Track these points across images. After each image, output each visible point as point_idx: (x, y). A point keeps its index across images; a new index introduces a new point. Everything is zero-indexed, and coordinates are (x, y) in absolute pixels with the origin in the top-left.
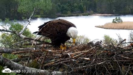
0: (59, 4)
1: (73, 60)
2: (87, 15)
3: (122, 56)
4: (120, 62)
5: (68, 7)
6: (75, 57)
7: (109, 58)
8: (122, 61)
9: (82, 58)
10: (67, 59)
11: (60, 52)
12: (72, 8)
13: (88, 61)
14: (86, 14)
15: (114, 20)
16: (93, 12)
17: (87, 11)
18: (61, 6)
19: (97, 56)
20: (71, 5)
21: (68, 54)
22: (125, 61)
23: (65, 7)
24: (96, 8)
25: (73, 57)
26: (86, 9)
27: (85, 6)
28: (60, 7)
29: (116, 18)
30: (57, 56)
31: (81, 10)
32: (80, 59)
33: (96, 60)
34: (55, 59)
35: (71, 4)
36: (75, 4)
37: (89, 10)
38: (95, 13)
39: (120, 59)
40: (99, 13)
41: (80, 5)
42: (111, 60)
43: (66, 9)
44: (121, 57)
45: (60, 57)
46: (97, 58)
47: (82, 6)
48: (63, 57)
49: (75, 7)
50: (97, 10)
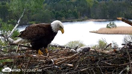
0: (54, 10)
1: (56, 67)
2: (82, 21)
3: (106, 62)
4: (104, 68)
5: (62, 13)
6: (59, 64)
7: (93, 64)
8: (105, 67)
9: (65, 64)
10: (50, 65)
11: (44, 58)
12: (67, 14)
13: (71, 67)
14: (80, 19)
15: (108, 25)
16: (87, 17)
17: (82, 17)
18: (56, 12)
19: (80, 63)
20: (65, 12)
21: (52, 60)
22: (109, 67)
23: (60, 13)
24: (90, 13)
25: (57, 63)
26: (81, 15)
27: (79, 12)
28: (54, 13)
29: (110, 23)
30: (41, 62)
31: (75, 16)
32: (63, 65)
33: (79, 66)
34: (40, 64)
35: (65, 10)
36: (69, 10)
37: (83, 16)
38: (89, 18)
39: (104, 65)
40: (94, 19)
41: (74, 11)
42: (95, 66)
43: (60, 15)
44: (104, 63)
45: (44, 63)
46: (80, 64)
47: (77, 12)
48: (46, 63)
49: (69, 13)
50: (91, 16)
